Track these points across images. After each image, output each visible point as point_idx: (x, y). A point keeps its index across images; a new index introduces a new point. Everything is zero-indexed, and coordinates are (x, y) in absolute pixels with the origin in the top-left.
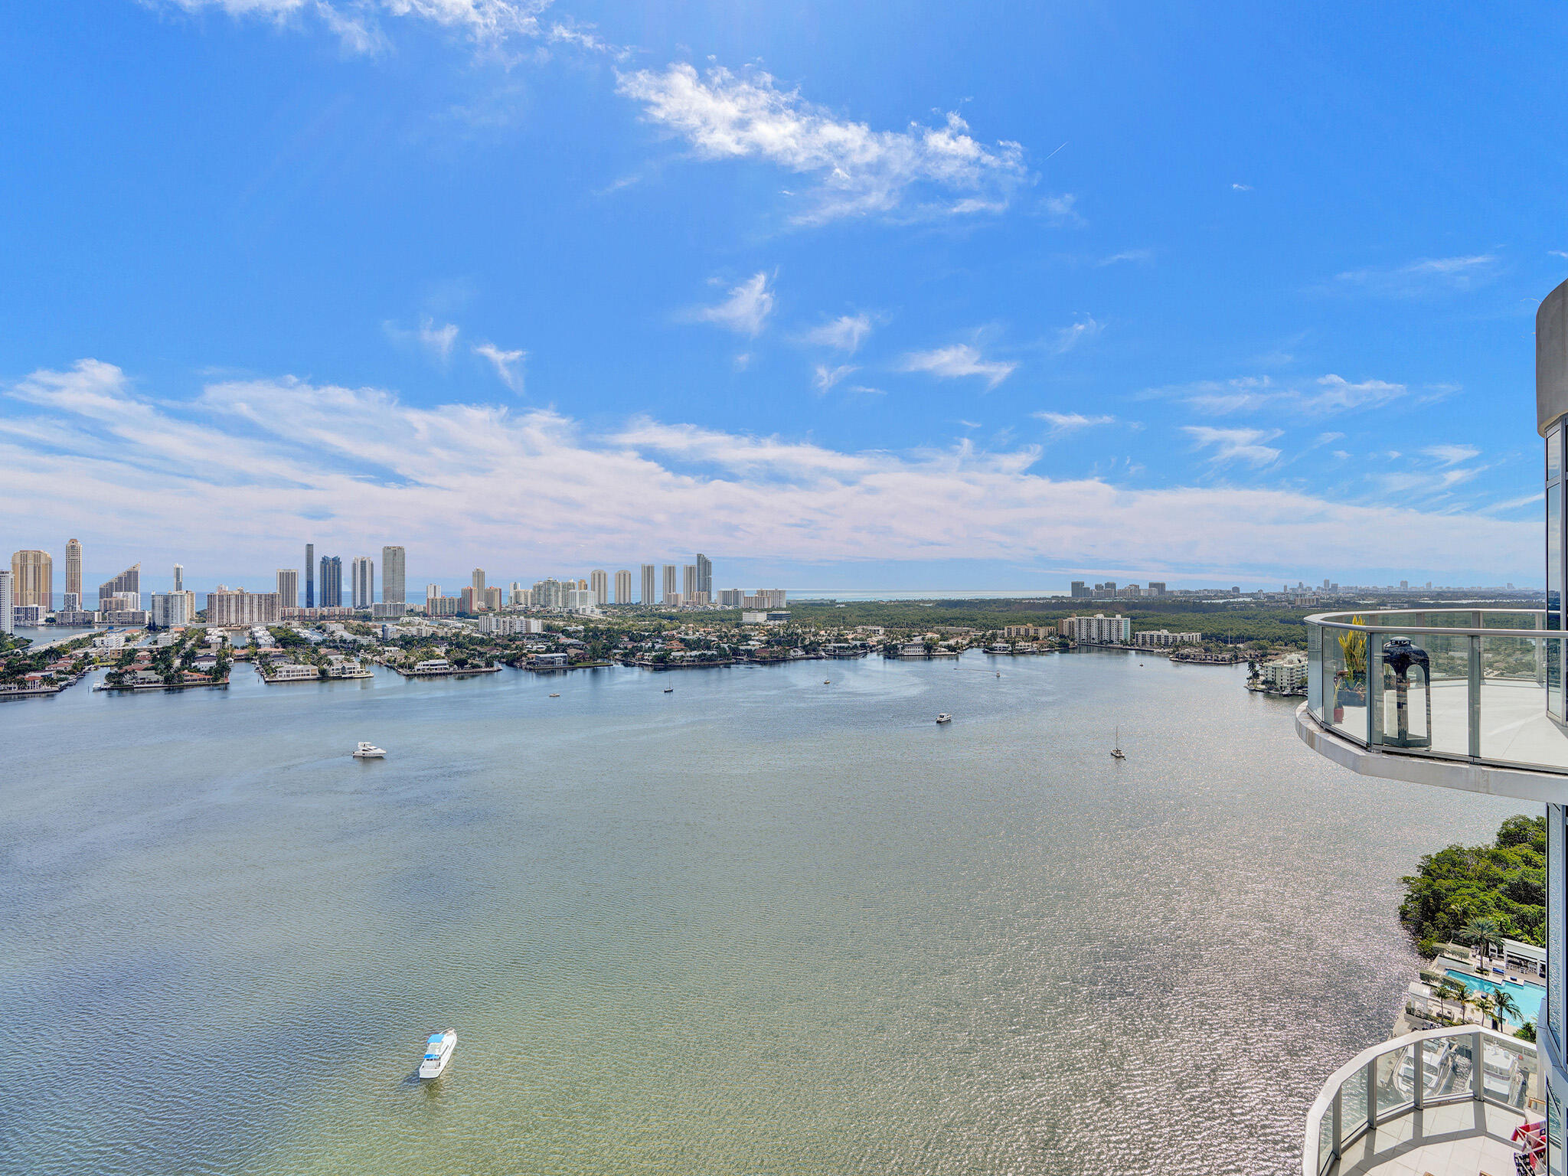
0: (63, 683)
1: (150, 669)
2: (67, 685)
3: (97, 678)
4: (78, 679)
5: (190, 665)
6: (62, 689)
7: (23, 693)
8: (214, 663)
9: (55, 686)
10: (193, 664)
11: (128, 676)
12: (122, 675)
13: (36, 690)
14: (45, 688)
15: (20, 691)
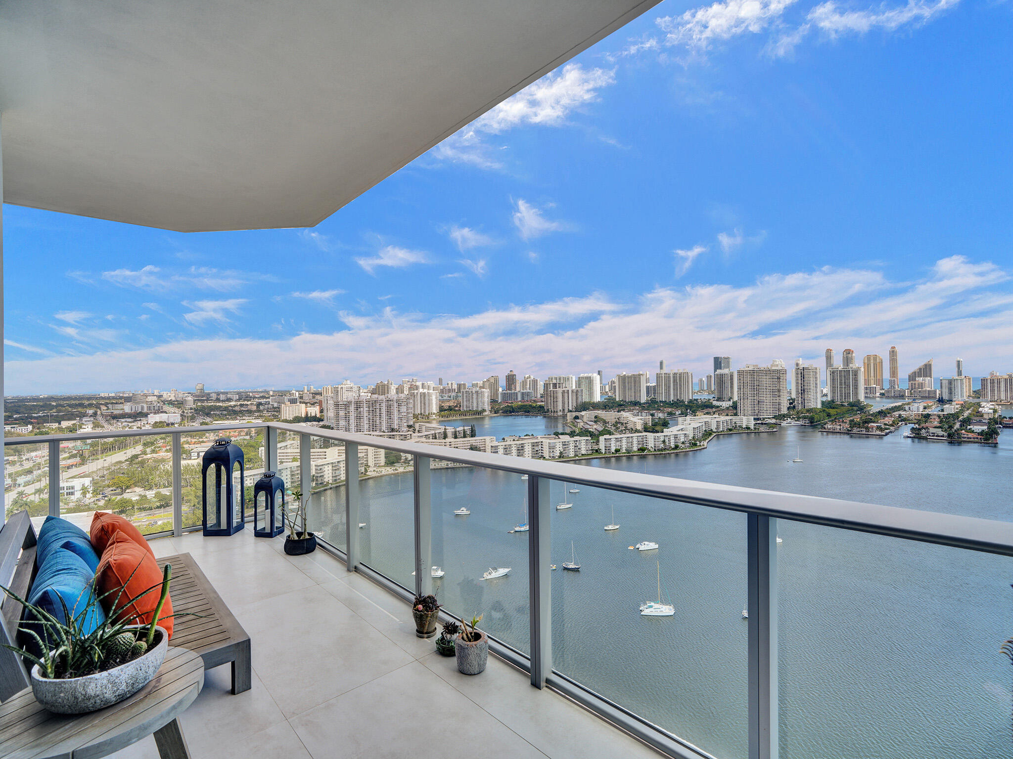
0: (887, 431)
1: (937, 428)
2: (889, 432)
3: (906, 431)
4: (896, 429)
5: (966, 427)
6: (887, 434)
7: (868, 434)
8: (985, 428)
9: (884, 432)
10: (969, 427)
11: (923, 431)
12: (920, 429)
13: (874, 434)
14: (878, 432)
15: (866, 433)
